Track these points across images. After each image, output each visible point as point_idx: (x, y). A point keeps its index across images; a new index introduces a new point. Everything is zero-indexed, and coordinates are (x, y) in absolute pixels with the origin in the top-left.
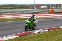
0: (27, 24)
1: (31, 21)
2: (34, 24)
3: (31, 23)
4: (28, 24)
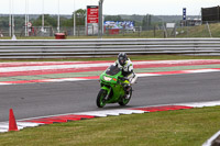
0: (102, 85)
1: (116, 77)
3: (118, 82)
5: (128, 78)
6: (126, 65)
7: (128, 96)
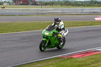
1: (52, 32)
2: (60, 38)
3: (53, 35)
5: (60, 33)
6: (60, 25)
7: (62, 43)
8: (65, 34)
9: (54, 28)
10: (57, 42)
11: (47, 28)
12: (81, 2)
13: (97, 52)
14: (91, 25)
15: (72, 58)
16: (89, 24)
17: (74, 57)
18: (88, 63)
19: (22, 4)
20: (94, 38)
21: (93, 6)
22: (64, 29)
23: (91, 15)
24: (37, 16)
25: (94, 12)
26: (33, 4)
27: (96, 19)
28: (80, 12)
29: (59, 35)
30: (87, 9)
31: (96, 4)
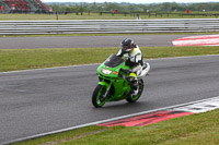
2: (134, 81)
3: (120, 76)
4: (107, 80)
5: (134, 70)
6: (133, 55)
7: (137, 92)
8: (144, 73)
9: (122, 61)
10: (127, 88)
11: (108, 60)
12: (142, 6)
13: (177, 115)
14: (164, 56)
15: (123, 127)
16: (160, 53)
17: (127, 125)
18: (158, 137)
19: (14, 12)
20: (170, 83)
21: (168, 15)
22: (141, 62)
23: (165, 36)
24: (48, 37)
25: (171, 29)
26: (38, 12)
27: (175, 43)
28: (141, 27)
29: (132, 75)
30: (157, 22)
31: (175, 11)
